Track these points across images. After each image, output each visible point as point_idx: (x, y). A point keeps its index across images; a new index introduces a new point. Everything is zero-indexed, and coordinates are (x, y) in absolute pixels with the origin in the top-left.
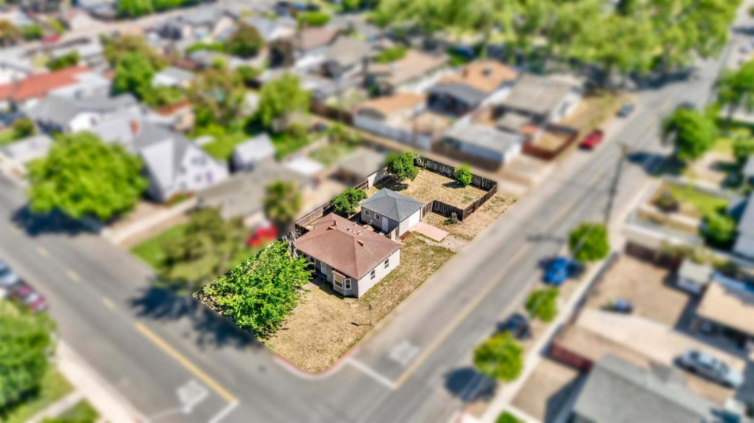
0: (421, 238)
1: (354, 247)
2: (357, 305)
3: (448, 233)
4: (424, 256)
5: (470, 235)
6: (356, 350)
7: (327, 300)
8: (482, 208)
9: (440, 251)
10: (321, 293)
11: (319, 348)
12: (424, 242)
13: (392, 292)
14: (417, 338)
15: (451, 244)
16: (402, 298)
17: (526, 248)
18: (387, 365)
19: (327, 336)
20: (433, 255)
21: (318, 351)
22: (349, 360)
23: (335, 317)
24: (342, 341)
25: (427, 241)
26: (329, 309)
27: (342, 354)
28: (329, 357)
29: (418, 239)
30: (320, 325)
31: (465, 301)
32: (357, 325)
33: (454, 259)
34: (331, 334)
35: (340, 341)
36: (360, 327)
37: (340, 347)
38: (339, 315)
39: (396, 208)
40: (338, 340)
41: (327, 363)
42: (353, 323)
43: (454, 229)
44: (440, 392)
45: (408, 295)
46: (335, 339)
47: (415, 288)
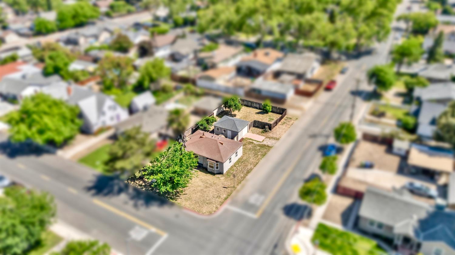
0: (250, 141)
1: (218, 145)
2: (224, 178)
3: (265, 137)
4: (255, 150)
5: (278, 137)
6: (229, 201)
7: (206, 177)
8: (280, 123)
9: (263, 146)
10: (201, 173)
11: (207, 202)
12: (253, 143)
13: (242, 169)
15: (268, 142)
16: (248, 172)
17: (309, 141)
18: (249, 206)
19: (211, 195)
20: (260, 149)
21: (207, 203)
22: (226, 206)
23: (213, 185)
24: (220, 197)
25: (254, 142)
26: (208, 181)
27: (222, 204)
28: (215, 206)
30: (205, 190)
31: (284, 170)
32: (227, 188)
33: (272, 151)
34: (213, 194)
35: (219, 197)
36: (228, 189)
37: (220, 200)
38: (214, 184)
39: (235, 125)
40: (218, 197)
41: (214, 209)
42: (224, 187)
43: (268, 135)
45: (251, 170)
46: (215, 196)
47: (255, 166)
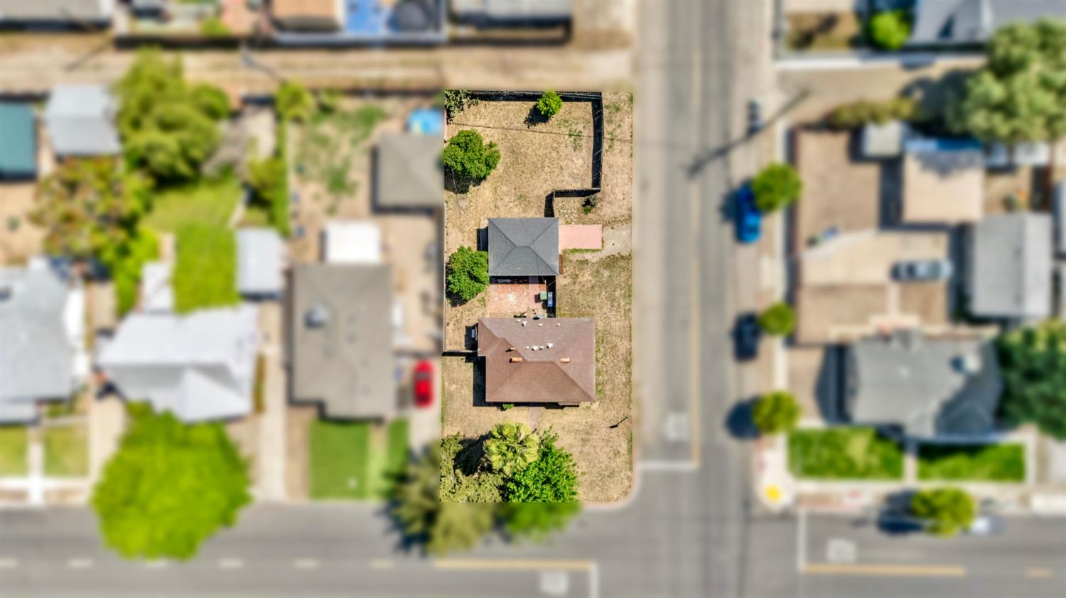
0: (578, 256)
1: (563, 371)
2: (597, 403)
3: (601, 226)
4: (603, 286)
5: (625, 212)
6: (637, 452)
7: (566, 417)
8: (605, 146)
9: (612, 262)
10: (553, 413)
11: (607, 473)
12: (586, 262)
13: (613, 362)
14: (676, 403)
15: (616, 243)
16: (629, 365)
17: (694, 191)
18: (675, 449)
19: (603, 457)
20: (610, 277)
21: (609, 477)
22: (640, 466)
23: (590, 431)
24: (619, 452)
25: (588, 256)
26: (577, 426)
27: (630, 464)
28: (622, 475)
29: (577, 261)
30: (586, 449)
31: (685, 324)
32: (616, 426)
33: (636, 265)
34: (605, 453)
35: (617, 453)
36: (620, 426)
37: (623, 459)
38: (592, 426)
39: (541, 259)
40: (615, 455)
41: (626, 483)
42: (612, 427)
43: (602, 214)
44: (733, 446)
45: (630, 353)
46: (611, 455)
47: (630, 341)
